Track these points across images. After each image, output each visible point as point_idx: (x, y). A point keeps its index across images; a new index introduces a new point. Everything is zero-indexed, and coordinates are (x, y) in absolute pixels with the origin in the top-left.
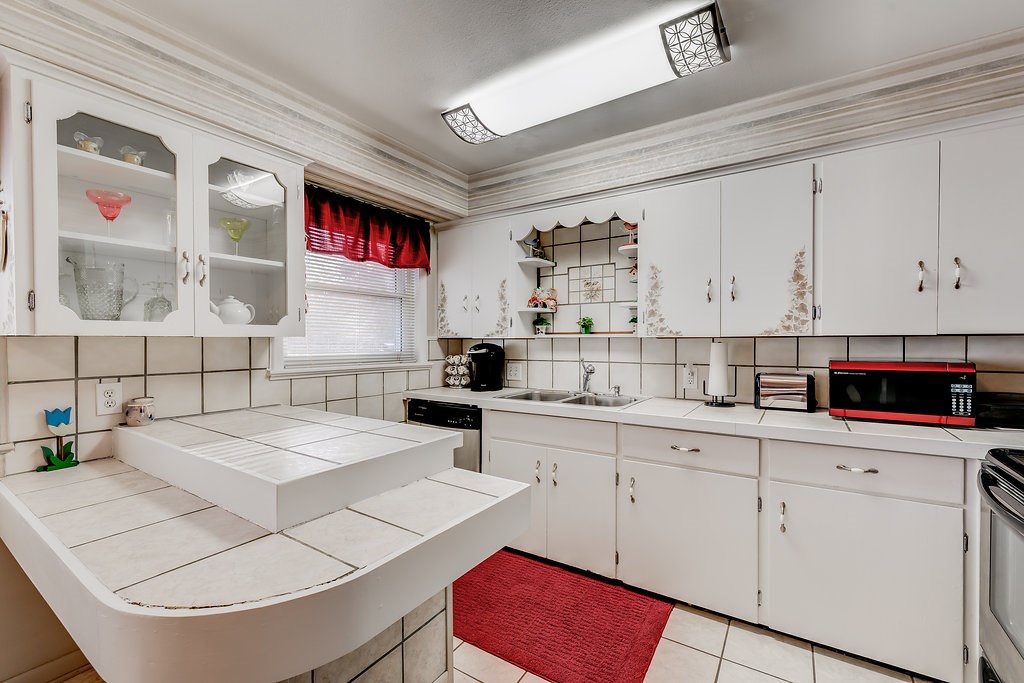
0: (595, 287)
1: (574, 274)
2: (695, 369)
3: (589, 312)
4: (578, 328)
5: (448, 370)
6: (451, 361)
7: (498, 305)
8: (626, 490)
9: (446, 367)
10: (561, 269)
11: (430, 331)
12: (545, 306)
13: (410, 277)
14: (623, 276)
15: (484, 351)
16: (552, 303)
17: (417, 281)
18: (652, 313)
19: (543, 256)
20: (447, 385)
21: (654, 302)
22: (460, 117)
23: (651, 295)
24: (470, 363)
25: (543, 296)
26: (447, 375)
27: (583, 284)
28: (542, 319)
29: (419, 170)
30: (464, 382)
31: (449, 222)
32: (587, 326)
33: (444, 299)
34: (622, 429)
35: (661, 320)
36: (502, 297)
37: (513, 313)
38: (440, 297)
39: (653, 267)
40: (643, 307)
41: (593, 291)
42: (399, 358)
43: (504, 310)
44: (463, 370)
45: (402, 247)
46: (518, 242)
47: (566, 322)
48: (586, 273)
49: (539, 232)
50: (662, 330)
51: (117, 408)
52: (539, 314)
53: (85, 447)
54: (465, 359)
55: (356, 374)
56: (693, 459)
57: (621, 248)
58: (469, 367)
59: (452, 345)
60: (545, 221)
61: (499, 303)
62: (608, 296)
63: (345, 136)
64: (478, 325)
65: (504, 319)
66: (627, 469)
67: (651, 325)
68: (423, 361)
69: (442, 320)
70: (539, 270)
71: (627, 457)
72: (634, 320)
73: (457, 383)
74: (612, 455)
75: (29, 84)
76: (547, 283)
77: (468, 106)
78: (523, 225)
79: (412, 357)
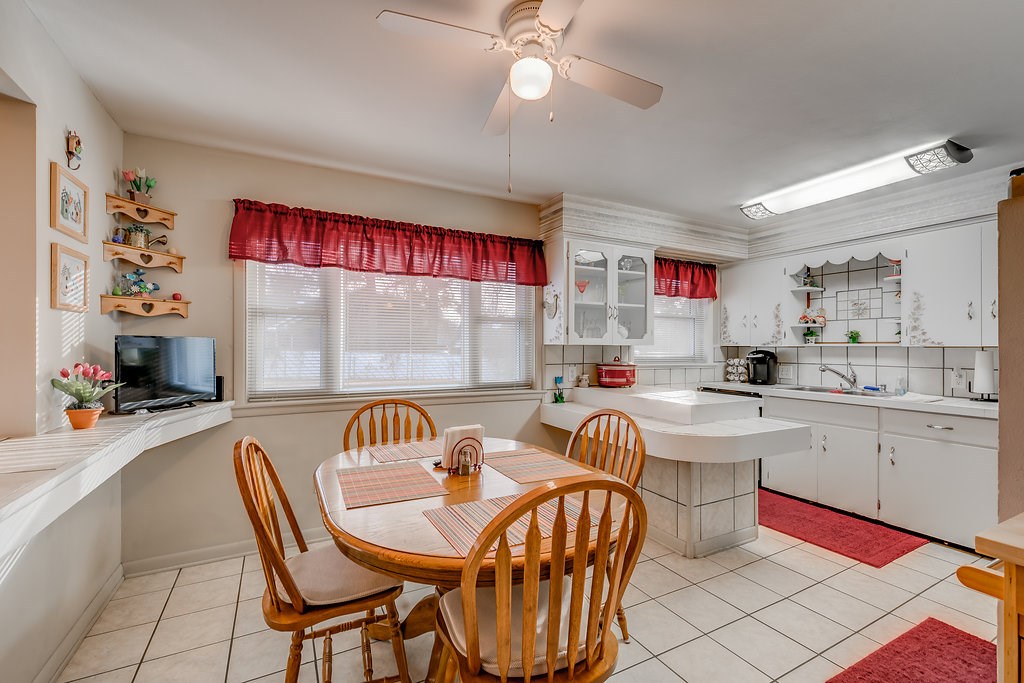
0: (863, 307)
1: (842, 297)
2: (963, 372)
3: (855, 326)
4: (846, 339)
5: (730, 369)
6: (731, 362)
7: (773, 322)
8: (886, 454)
9: (726, 367)
10: (829, 292)
11: (715, 342)
12: (814, 322)
13: (700, 304)
14: (889, 298)
15: (760, 355)
16: (821, 319)
17: (707, 306)
18: (915, 328)
19: (812, 284)
20: (728, 380)
21: (916, 320)
22: (754, 209)
23: (914, 314)
24: (748, 364)
25: (812, 314)
26: (727, 373)
27: (850, 304)
28: (812, 332)
29: (715, 235)
30: (742, 378)
31: (730, 264)
32: (854, 337)
33: (727, 318)
34: (884, 413)
35: (924, 333)
36: (777, 316)
37: (786, 328)
38: (723, 316)
39: (915, 294)
40: (906, 324)
41: (860, 311)
42: (693, 359)
43: (778, 326)
44: (741, 369)
45: (697, 285)
46: (791, 276)
47: (835, 334)
48: (854, 296)
49: (808, 269)
50: (924, 341)
51: (574, 379)
52: (809, 328)
53: (566, 394)
54: (743, 362)
55: (655, 369)
56: (946, 434)
57: (885, 279)
58: (748, 369)
59: (732, 352)
60: (816, 261)
61: (774, 320)
62: (875, 313)
63: (676, 228)
64: (756, 336)
65: (779, 332)
66: (887, 441)
67: (914, 337)
68: (710, 362)
69: (725, 333)
70: (808, 294)
71: (886, 432)
72: (899, 333)
73: (737, 378)
74: (875, 430)
75: (568, 243)
76: (816, 304)
77: (760, 204)
78: (796, 264)
79: (702, 359)
